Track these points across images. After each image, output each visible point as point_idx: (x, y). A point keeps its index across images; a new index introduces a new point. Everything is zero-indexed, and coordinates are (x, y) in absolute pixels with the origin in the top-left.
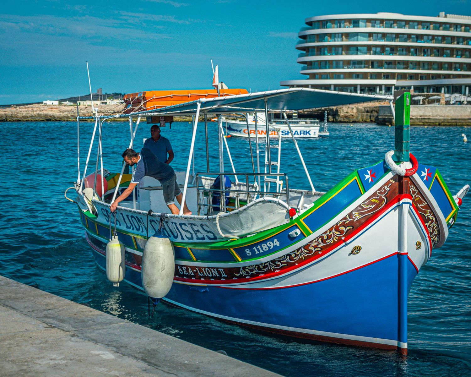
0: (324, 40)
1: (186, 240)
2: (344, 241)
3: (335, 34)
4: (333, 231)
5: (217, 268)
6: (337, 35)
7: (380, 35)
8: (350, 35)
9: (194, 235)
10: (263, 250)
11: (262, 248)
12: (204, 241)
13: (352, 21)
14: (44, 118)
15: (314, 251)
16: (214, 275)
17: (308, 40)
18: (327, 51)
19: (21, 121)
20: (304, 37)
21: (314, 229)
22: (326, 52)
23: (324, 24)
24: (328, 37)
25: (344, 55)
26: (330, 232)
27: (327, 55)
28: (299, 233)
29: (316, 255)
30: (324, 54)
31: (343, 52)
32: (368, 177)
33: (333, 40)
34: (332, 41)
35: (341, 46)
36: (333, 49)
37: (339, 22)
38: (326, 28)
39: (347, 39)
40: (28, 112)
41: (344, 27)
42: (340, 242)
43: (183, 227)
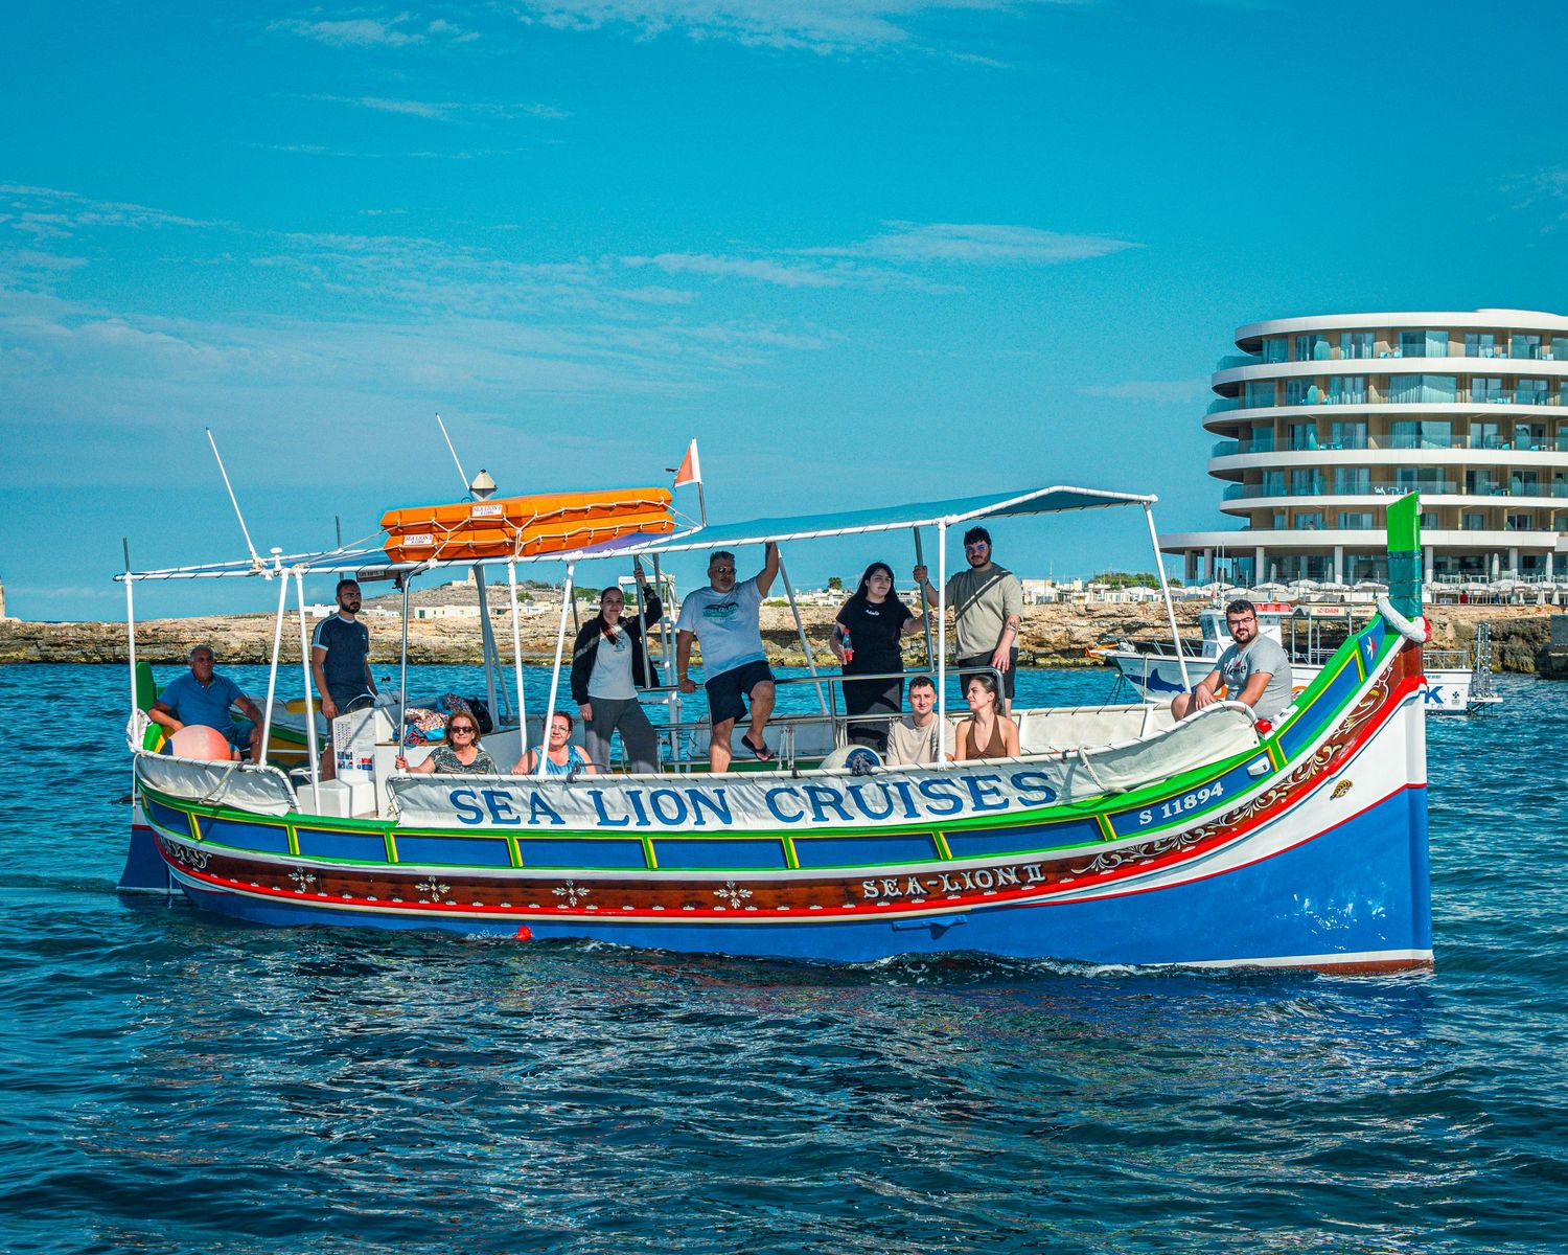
0: (1305, 396)
3: (1343, 377)
6: (1349, 381)
7: (1495, 384)
8: (1393, 379)
13: (1400, 336)
15: (1274, 799)
17: (1248, 397)
18: (1316, 434)
20: (1232, 391)
22: (1312, 437)
23: (1302, 344)
24: (1319, 388)
25: (1375, 448)
27: (1317, 449)
30: (1305, 446)
31: (1372, 440)
33: (1337, 396)
34: (1333, 403)
35: (1365, 418)
36: (1336, 427)
37: (1356, 340)
38: (1312, 358)
39: (1384, 394)
41: (1373, 355)
43: (935, 789)
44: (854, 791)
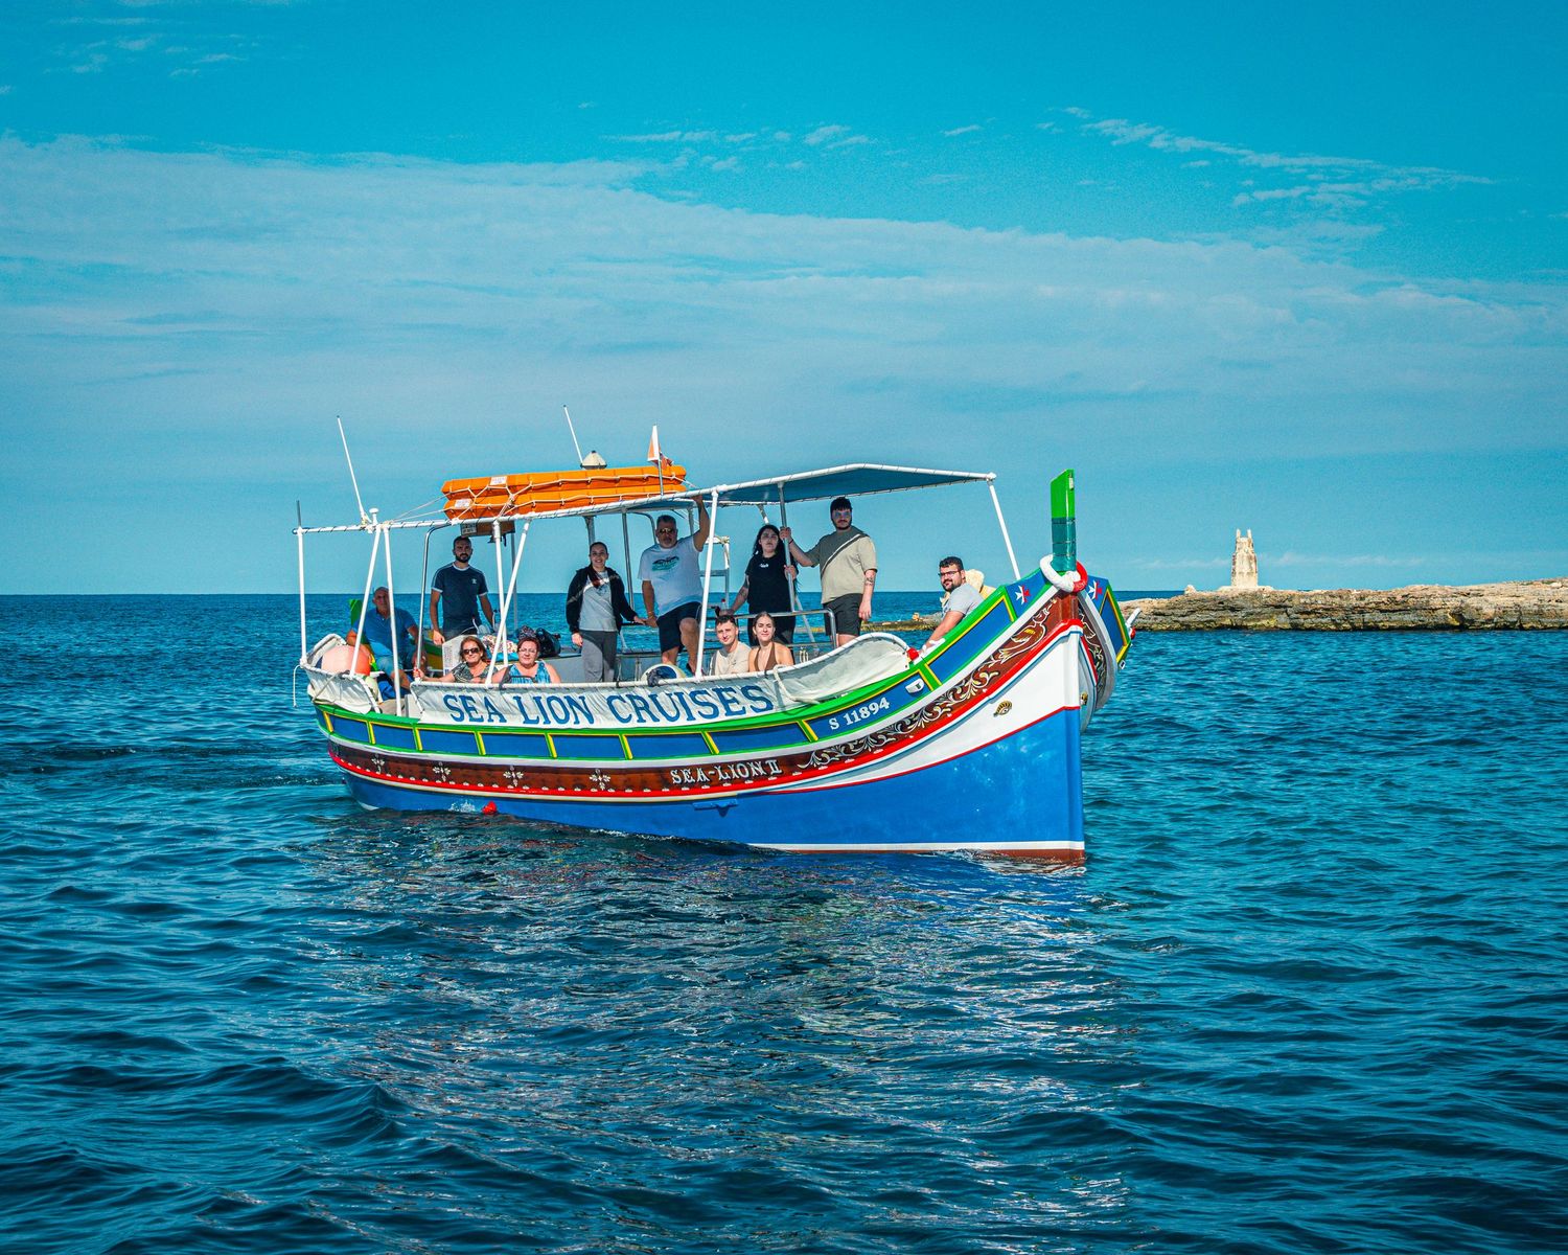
1: (700, 720)
2: (987, 694)
4: (971, 680)
5: (763, 761)
9: (721, 709)
10: (860, 717)
11: (859, 715)
12: (744, 716)
15: (940, 713)
16: (754, 773)
21: (943, 678)
26: (966, 681)
28: (922, 685)
29: (944, 720)
32: (1020, 595)
42: (980, 696)
43: (699, 698)
44: (653, 697)
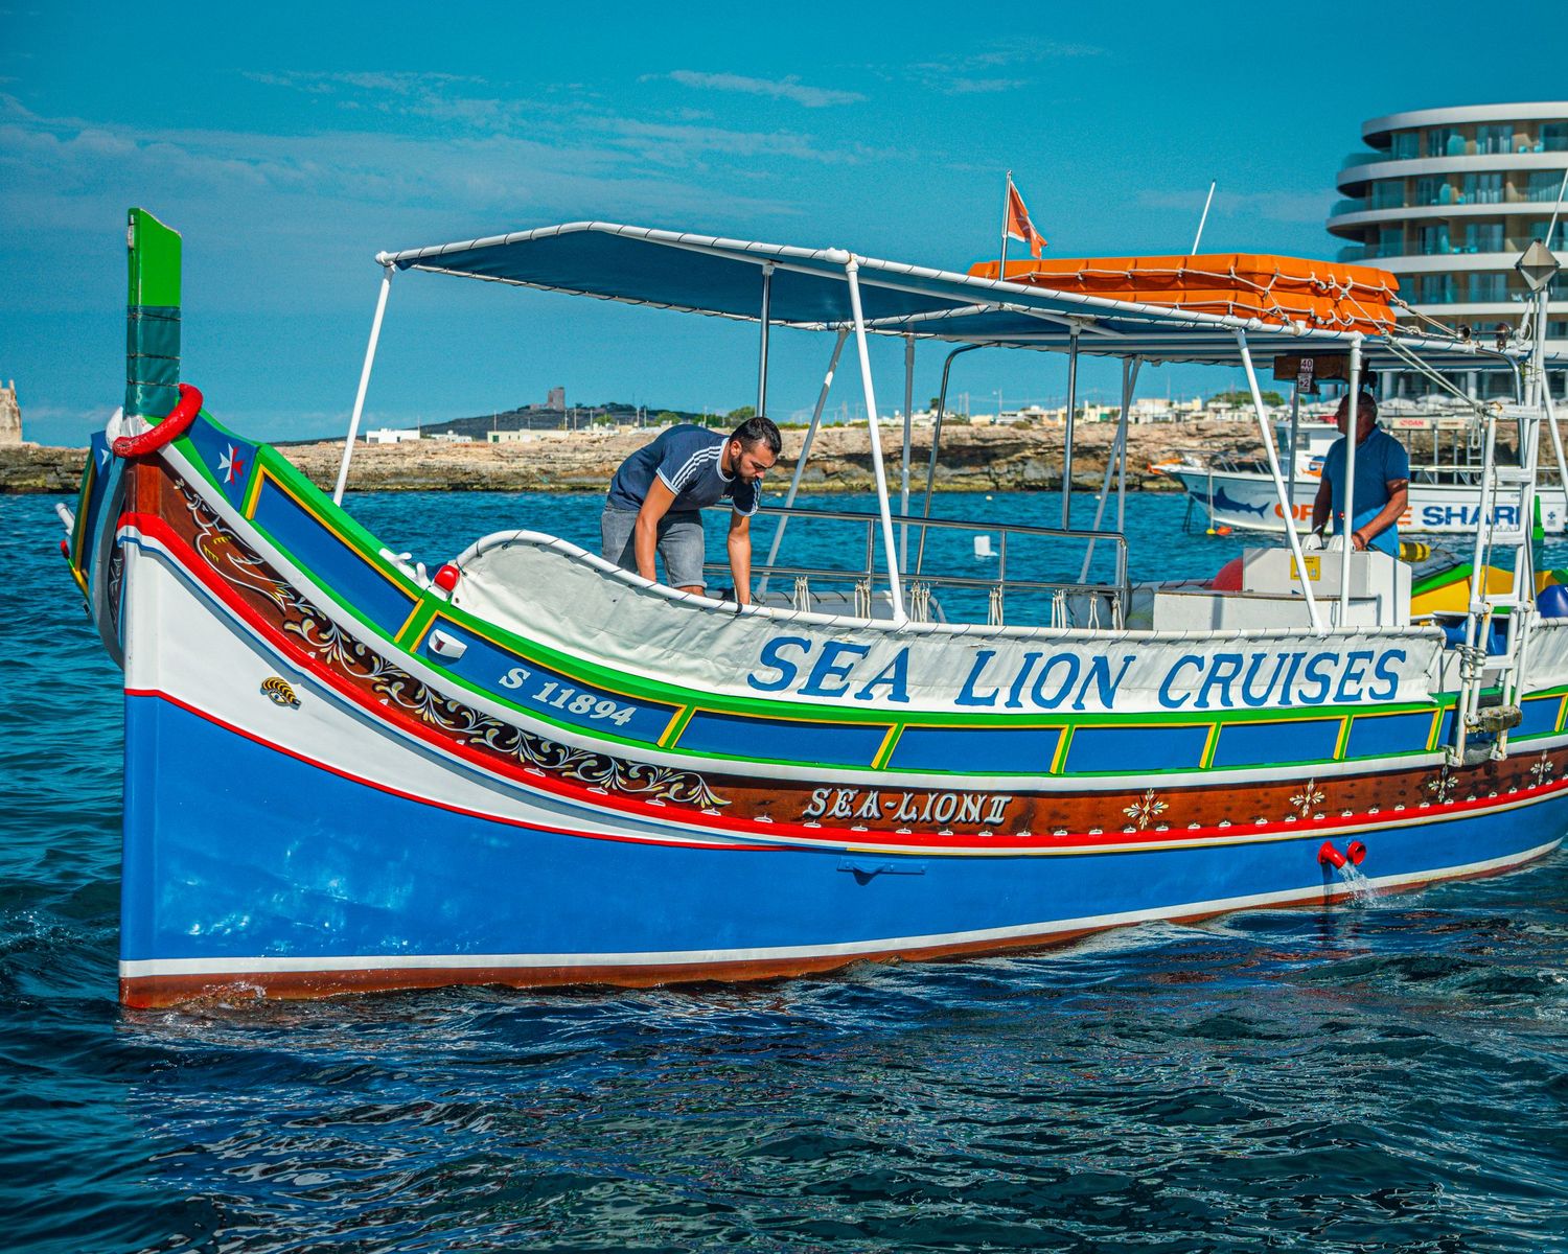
0: (1437, 196)
3: (1479, 174)
6: (1485, 179)
8: (1534, 176)
13: (1542, 129)
14: (443, 480)
17: (1376, 197)
18: (1449, 238)
19: (359, 490)
20: (1358, 191)
22: (1444, 240)
23: (1435, 139)
24: (1453, 186)
25: (1512, 251)
27: (1449, 253)
30: (1437, 250)
31: (1509, 242)
33: (1472, 196)
34: (1467, 203)
35: (1502, 219)
36: (1471, 229)
37: (1492, 134)
38: (1445, 154)
39: (1523, 193)
40: (382, 458)
41: (1511, 150)
